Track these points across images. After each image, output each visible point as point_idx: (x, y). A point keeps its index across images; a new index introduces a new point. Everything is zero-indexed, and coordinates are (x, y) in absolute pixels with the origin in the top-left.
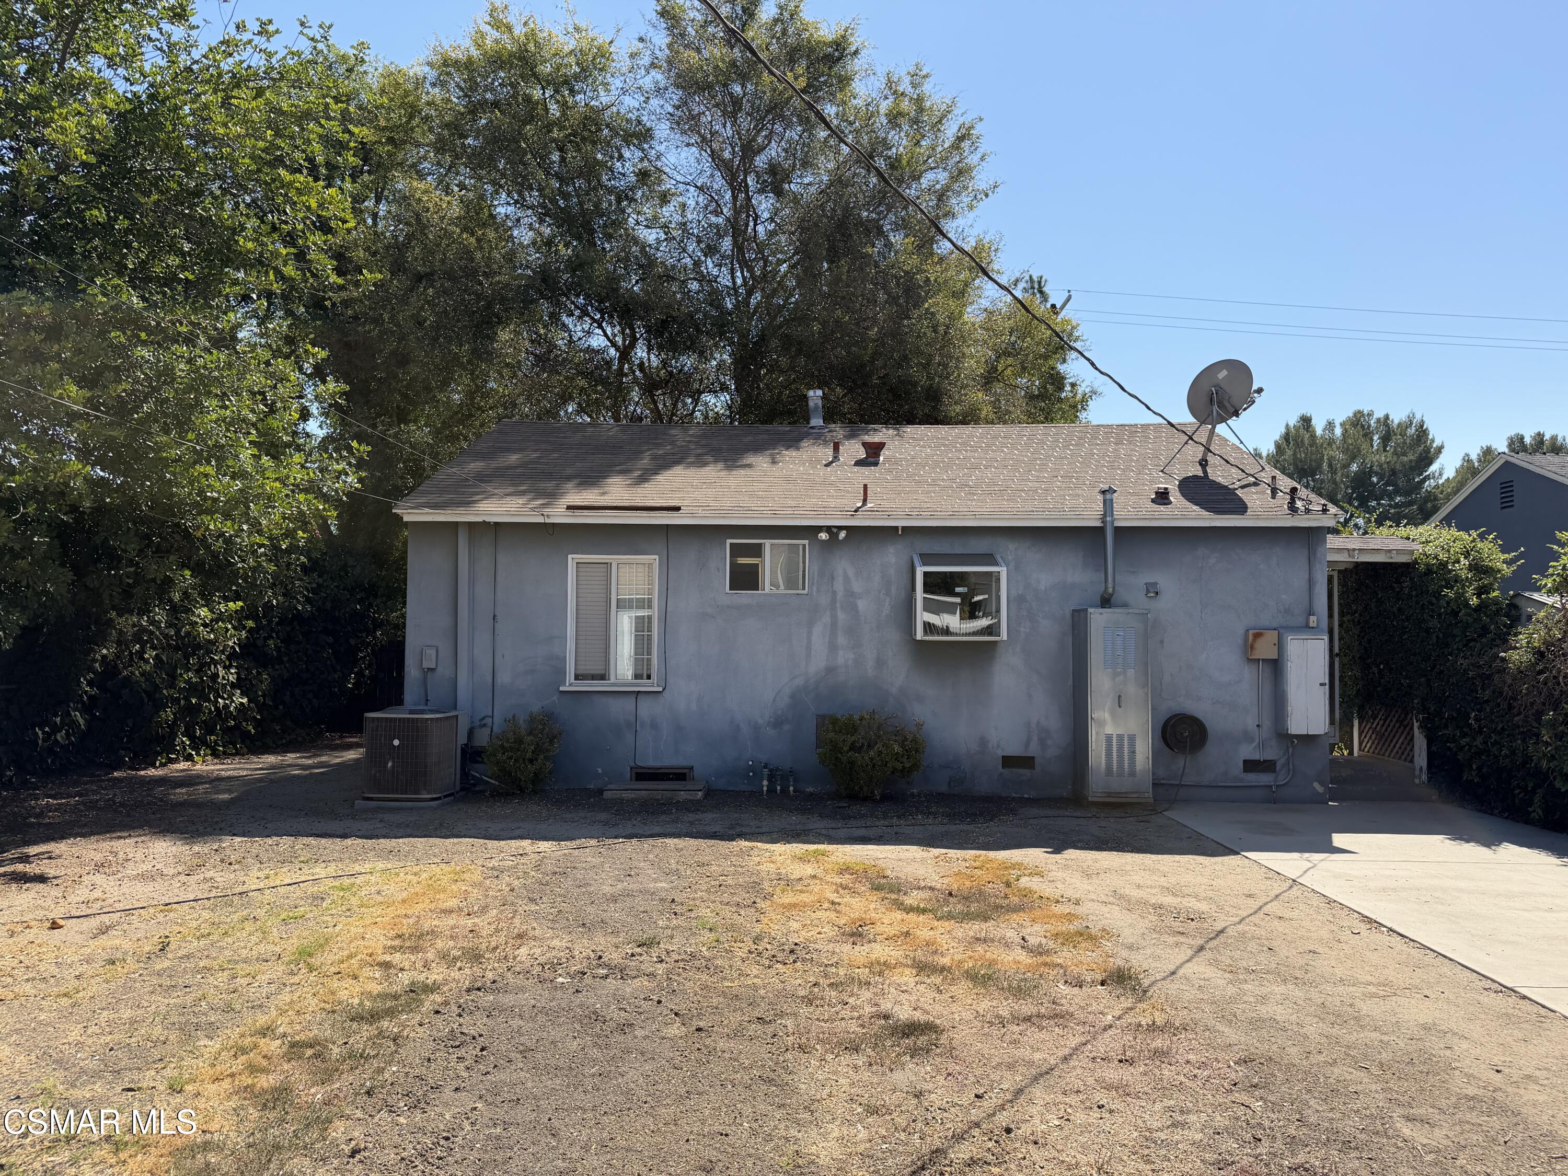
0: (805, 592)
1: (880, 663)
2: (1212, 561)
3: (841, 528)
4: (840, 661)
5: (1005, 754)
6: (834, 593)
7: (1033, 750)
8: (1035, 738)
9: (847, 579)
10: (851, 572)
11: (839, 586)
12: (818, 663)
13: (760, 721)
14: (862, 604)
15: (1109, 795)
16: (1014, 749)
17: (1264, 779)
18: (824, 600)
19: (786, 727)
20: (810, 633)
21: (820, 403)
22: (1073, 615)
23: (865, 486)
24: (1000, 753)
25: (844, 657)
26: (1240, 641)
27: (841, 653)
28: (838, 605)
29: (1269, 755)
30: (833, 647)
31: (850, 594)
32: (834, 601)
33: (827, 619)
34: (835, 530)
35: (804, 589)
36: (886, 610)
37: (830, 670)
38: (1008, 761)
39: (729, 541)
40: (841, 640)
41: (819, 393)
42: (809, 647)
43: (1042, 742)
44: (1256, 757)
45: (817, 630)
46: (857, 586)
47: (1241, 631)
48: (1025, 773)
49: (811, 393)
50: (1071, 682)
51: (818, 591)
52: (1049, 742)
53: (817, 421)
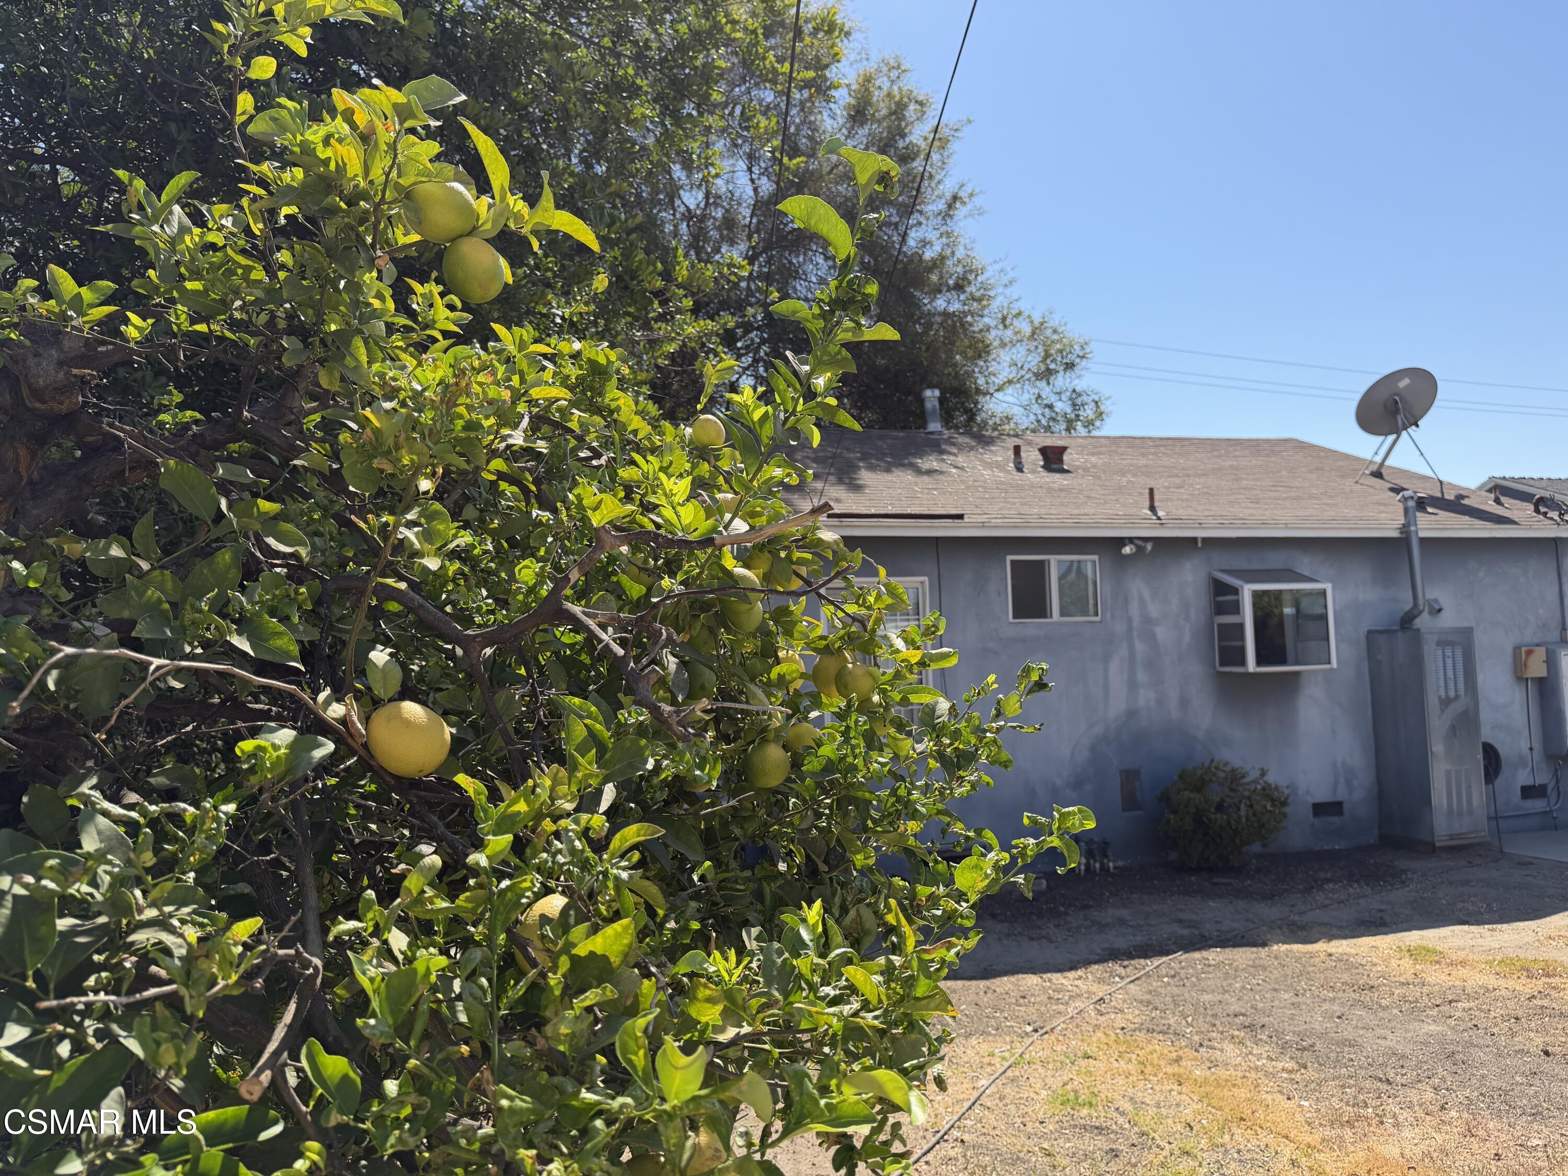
0: (1098, 619)
1: (1184, 703)
2: (1482, 574)
3: (1146, 539)
4: (1142, 702)
5: (1317, 800)
6: (1130, 620)
7: (1342, 794)
8: (1342, 780)
9: (1143, 603)
10: (1146, 593)
11: (1134, 609)
12: (1117, 706)
13: (1059, 782)
14: (1161, 632)
15: (1452, 837)
16: (1323, 795)
17: (1538, 805)
18: (1120, 628)
19: (1088, 788)
20: (1106, 669)
21: (937, 404)
22: (1367, 638)
23: (1151, 491)
24: (1311, 800)
25: (1145, 698)
26: (1509, 660)
27: (1142, 692)
28: (1135, 634)
29: (1542, 778)
30: (1133, 686)
31: (1147, 620)
32: (1130, 629)
33: (1124, 651)
34: (1140, 543)
35: (1096, 614)
36: (1187, 638)
37: (1132, 713)
38: (1320, 809)
39: (1009, 558)
40: (1142, 676)
41: (937, 393)
42: (1106, 687)
43: (1348, 783)
44: (1530, 782)
45: (1115, 665)
46: (1154, 610)
47: (1509, 649)
48: (1335, 819)
49: (928, 393)
50: (1370, 713)
51: (1113, 617)
52: (1355, 783)
53: (934, 426)
